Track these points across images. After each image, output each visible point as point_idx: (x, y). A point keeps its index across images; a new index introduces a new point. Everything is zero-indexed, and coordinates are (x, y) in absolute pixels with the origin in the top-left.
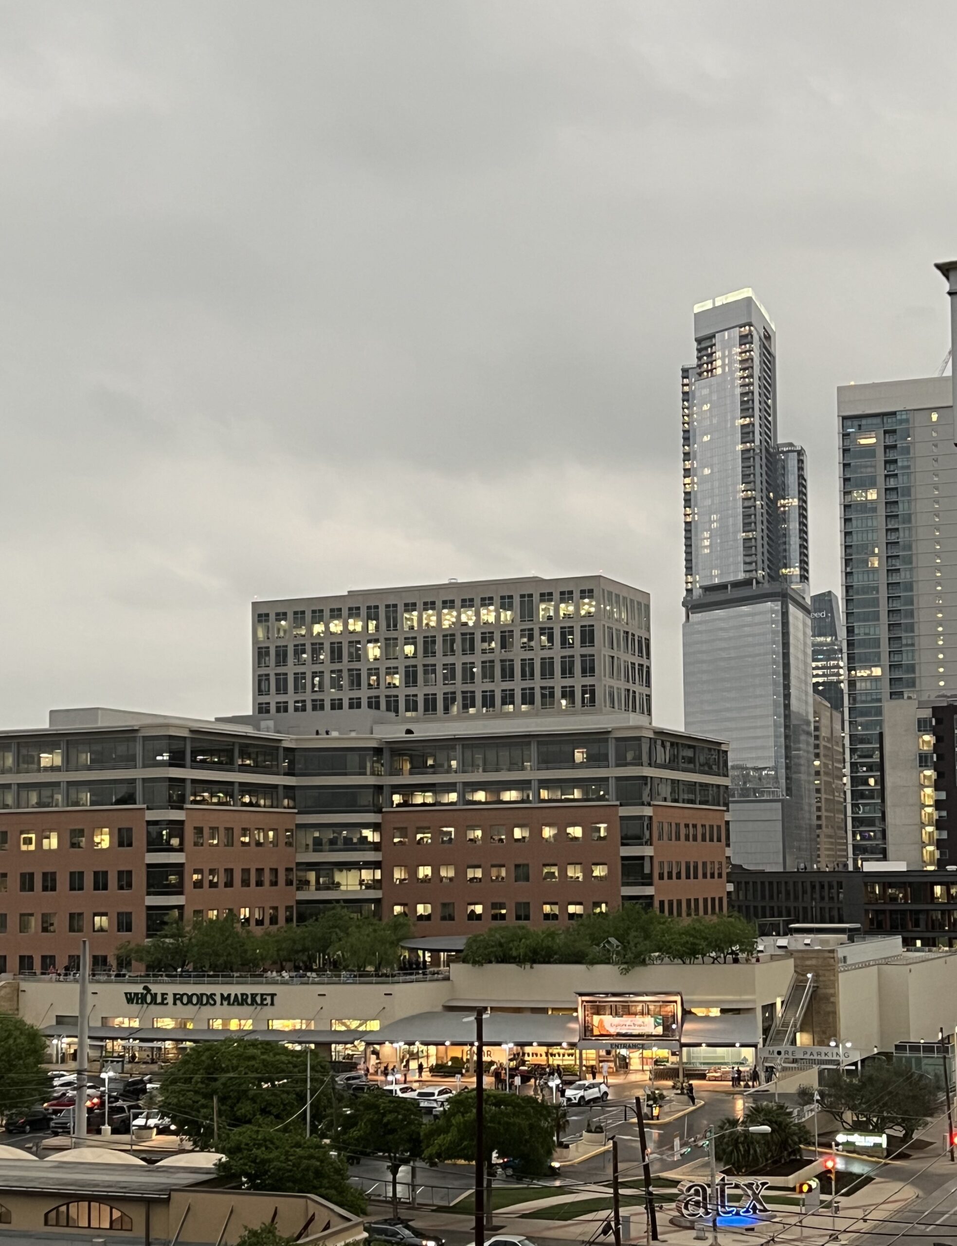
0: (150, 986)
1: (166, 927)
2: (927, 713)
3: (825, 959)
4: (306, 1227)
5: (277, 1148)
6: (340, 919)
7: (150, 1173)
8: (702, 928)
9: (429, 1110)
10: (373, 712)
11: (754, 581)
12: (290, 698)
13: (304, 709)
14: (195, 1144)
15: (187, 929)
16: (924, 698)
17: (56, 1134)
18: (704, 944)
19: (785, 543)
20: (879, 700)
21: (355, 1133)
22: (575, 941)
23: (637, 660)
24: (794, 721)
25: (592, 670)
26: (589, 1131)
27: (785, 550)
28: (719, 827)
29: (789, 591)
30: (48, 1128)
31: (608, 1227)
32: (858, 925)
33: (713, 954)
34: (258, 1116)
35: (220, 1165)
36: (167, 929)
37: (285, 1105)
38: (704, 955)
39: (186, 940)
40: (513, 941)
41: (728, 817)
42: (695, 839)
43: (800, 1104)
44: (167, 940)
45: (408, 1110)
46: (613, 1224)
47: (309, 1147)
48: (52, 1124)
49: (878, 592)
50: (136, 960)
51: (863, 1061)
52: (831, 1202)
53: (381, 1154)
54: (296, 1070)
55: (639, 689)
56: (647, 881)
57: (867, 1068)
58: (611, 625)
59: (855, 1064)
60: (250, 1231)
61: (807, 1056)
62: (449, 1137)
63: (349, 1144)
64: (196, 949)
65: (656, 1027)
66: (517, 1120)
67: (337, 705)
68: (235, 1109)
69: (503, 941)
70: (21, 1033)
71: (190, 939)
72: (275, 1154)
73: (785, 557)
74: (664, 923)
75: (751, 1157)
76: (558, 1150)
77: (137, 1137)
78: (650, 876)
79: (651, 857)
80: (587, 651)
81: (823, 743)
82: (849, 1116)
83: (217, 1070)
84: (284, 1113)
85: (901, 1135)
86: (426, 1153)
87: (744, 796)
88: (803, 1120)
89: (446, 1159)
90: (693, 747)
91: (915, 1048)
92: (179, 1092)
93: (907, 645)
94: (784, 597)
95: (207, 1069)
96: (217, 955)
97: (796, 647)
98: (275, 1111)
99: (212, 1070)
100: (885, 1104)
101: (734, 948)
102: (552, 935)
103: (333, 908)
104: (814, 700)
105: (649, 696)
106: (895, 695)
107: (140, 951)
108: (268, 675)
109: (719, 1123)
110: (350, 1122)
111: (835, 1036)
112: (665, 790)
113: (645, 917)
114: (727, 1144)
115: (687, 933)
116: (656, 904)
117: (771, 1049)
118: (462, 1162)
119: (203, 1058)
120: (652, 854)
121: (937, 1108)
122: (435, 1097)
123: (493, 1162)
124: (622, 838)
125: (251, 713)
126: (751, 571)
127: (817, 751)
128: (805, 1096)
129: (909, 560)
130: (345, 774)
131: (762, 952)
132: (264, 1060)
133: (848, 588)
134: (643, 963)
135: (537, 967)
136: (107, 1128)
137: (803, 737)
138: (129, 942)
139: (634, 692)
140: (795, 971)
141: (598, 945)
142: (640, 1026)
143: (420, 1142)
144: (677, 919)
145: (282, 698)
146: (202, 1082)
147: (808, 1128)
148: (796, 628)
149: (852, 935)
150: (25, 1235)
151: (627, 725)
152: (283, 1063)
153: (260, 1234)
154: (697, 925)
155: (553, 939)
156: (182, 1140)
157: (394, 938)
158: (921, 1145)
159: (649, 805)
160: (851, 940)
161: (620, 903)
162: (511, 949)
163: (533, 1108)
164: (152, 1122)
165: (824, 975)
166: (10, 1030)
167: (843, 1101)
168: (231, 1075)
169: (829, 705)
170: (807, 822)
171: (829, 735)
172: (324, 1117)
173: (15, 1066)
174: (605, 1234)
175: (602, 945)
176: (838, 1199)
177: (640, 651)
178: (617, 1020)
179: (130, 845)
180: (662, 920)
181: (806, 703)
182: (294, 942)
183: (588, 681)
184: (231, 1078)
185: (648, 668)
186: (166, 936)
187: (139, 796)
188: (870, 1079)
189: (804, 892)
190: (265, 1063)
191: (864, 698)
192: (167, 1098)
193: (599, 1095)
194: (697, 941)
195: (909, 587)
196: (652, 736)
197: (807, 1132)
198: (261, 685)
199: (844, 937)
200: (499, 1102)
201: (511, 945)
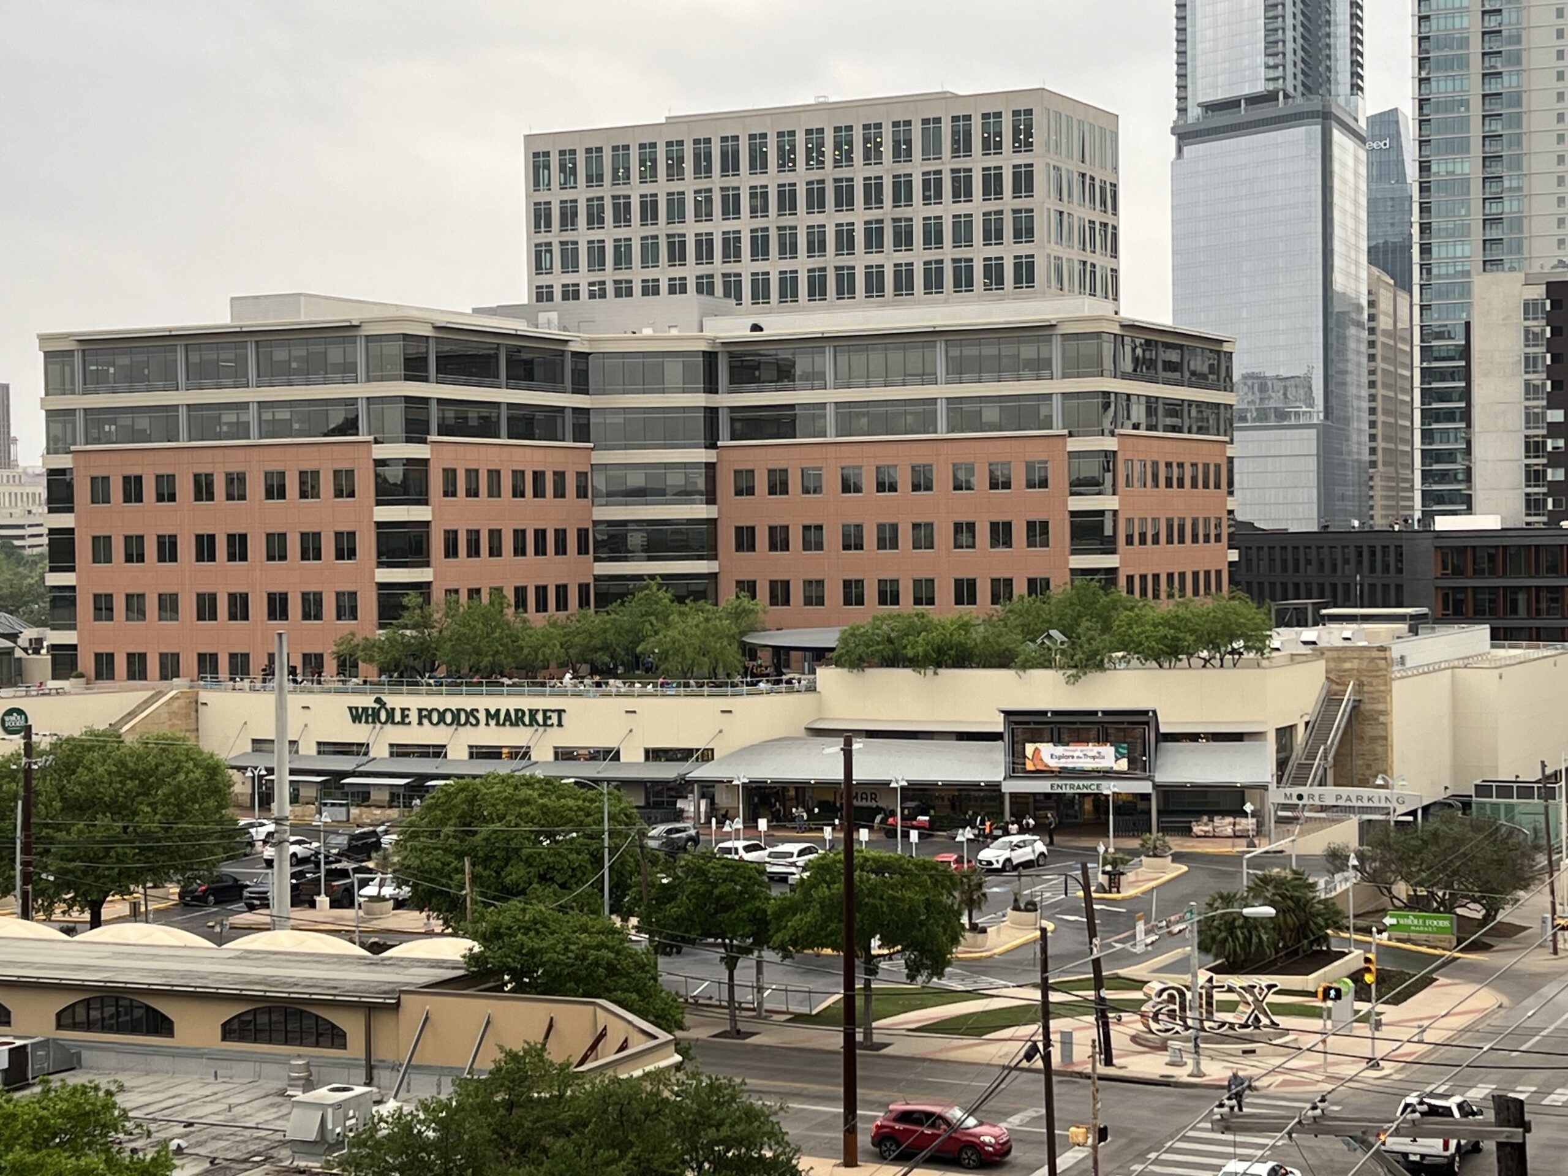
0: (384, 698)
1: (406, 614)
2: (1538, 292)
3: (1372, 660)
4: (593, 1047)
5: (552, 934)
6: (657, 603)
7: (373, 967)
8: (1189, 616)
9: (783, 878)
10: (705, 298)
11: (1281, 95)
12: (583, 277)
13: (603, 295)
14: (446, 923)
15: (436, 616)
16: (1535, 269)
17: (251, 908)
18: (1191, 638)
19: (1328, 35)
20: (1467, 274)
21: (673, 910)
22: (1000, 635)
23: (1098, 217)
24: (1337, 307)
25: (1030, 232)
26: (1016, 908)
27: (1329, 46)
28: (1218, 467)
29: (1334, 110)
30: (240, 898)
31: (1034, 1049)
32: (1425, 610)
33: (1205, 654)
34: (535, 885)
35: (472, 958)
36: (406, 617)
37: (573, 870)
38: (1190, 655)
39: (435, 632)
40: (907, 635)
41: (1230, 451)
42: (1181, 485)
43: (1329, 871)
44: (408, 632)
45: (750, 878)
46: (1040, 1046)
47: (599, 932)
48: (246, 894)
49: (1468, 109)
50: (364, 661)
51: (1426, 809)
52: (1369, 1013)
53: (711, 940)
54: (590, 819)
55: (1101, 260)
56: (1109, 547)
57: (1431, 819)
58: (1058, 164)
59: (1413, 813)
60: (507, 1054)
61: (1341, 803)
62: (808, 918)
63: (664, 927)
64: (449, 645)
65: (1117, 759)
66: (908, 894)
67: (651, 289)
68: (503, 874)
69: (893, 635)
70: (195, 765)
71: (441, 632)
72: (550, 940)
73: (1329, 57)
74: (1132, 609)
75: (1253, 949)
76: (967, 935)
77: (367, 913)
78: (1113, 539)
79: (1115, 512)
80: (1022, 203)
81: (1380, 339)
82: (1401, 889)
83: (475, 818)
84: (573, 881)
85: (1479, 916)
86: (777, 938)
87: (1261, 420)
88: (1333, 894)
89: (804, 948)
90: (1181, 347)
91: (1505, 790)
92: (421, 850)
93: (1510, 189)
94: (1326, 117)
95: (462, 816)
96: (478, 652)
97: (1343, 194)
98: (560, 879)
99: (468, 820)
100: (1455, 873)
101: (1235, 646)
102: (965, 627)
103: (647, 587)
104: (1369, 274)
105: (1115, 271)
106: (1488, 264)
107: (370, 646)
108: (550, 244)
109: (1208, 899)
110: (667, 894)
111: (1385, 772)
112: (1138, 412)
113: (1104, 600)
114: (1218, 928)
115: (1166, 623)
116: (1122, 582)
117: (1288, 791)
118: (829, 951)
119: (456, 801)
120: (1116, 507)
121: (1533, 878)
122: (794, 859)
123: (873, 952)
124: (1072, 485)
125: (526, 301)
126: (1276, 79)
127: (1372, 351)
128: (1335, 859)
129: (1516, 59)
130: (663, 391)
131: (1278, 649)
132: (544, 805)
133: (1422, 103)
134: (1100, 667)
135: (942, 672)
136: (323, 900)
137: (1352, 331)
138: (353, 634)
139: (1093, 266)
140: (1327, 678)
141: (1033, 641)
142: (1094, 757)
143: (768, 923)
144: (1152, 603)
145: (570, 279)
146: (455, 837)
147: (1340, 907)
148: (1344, 165)
149: (1416, 624)
150: (196, 1054)
151: (1080, 314)
152: (570, 809)
153: (523, 1057)
154: (1181, 611)
155: (967, 632)
156: (428, 917)
157: (735, 630)
158: (1510, 931)
159: (1112, 434)
160: (1414, 631)
161: (1068, 579)
162: (905, 647)
163: (931, 876)
164: (388, 891)
165: (1371, 684)
166: (180, 761)
167: (1393, 867)
168: (497, 826)
169: (1392, 282)
170: (1356, 457)
171: (1391, 327)
172: (630, 887)
173: (187, 812)
174: (1029, 1060)
175: (1039, 641)
176: (1380, 1008)
177: (1104, 203)
178: (1060, 750)
179: (352, 494)
180: (1129, 604)
181: (1357, 278)
182: (591, 636)
183: (1024, 249)
184: (495, 832)
185: (1115, 228)
186: (406, 627)
187: (362, 424)
188: (1435, 834)
189: (1346, 561)
190: (544, 810)
191: (1443, 271)
192: (405, 858)
193: (1032, 857)
194: (1181, 635)
195: (1517, 99)
196: (1117, 331)
197: (1338, 913)
198: (540, 260)
199: (1403, 627)
200: (880, 867)
201: (905, 642)
